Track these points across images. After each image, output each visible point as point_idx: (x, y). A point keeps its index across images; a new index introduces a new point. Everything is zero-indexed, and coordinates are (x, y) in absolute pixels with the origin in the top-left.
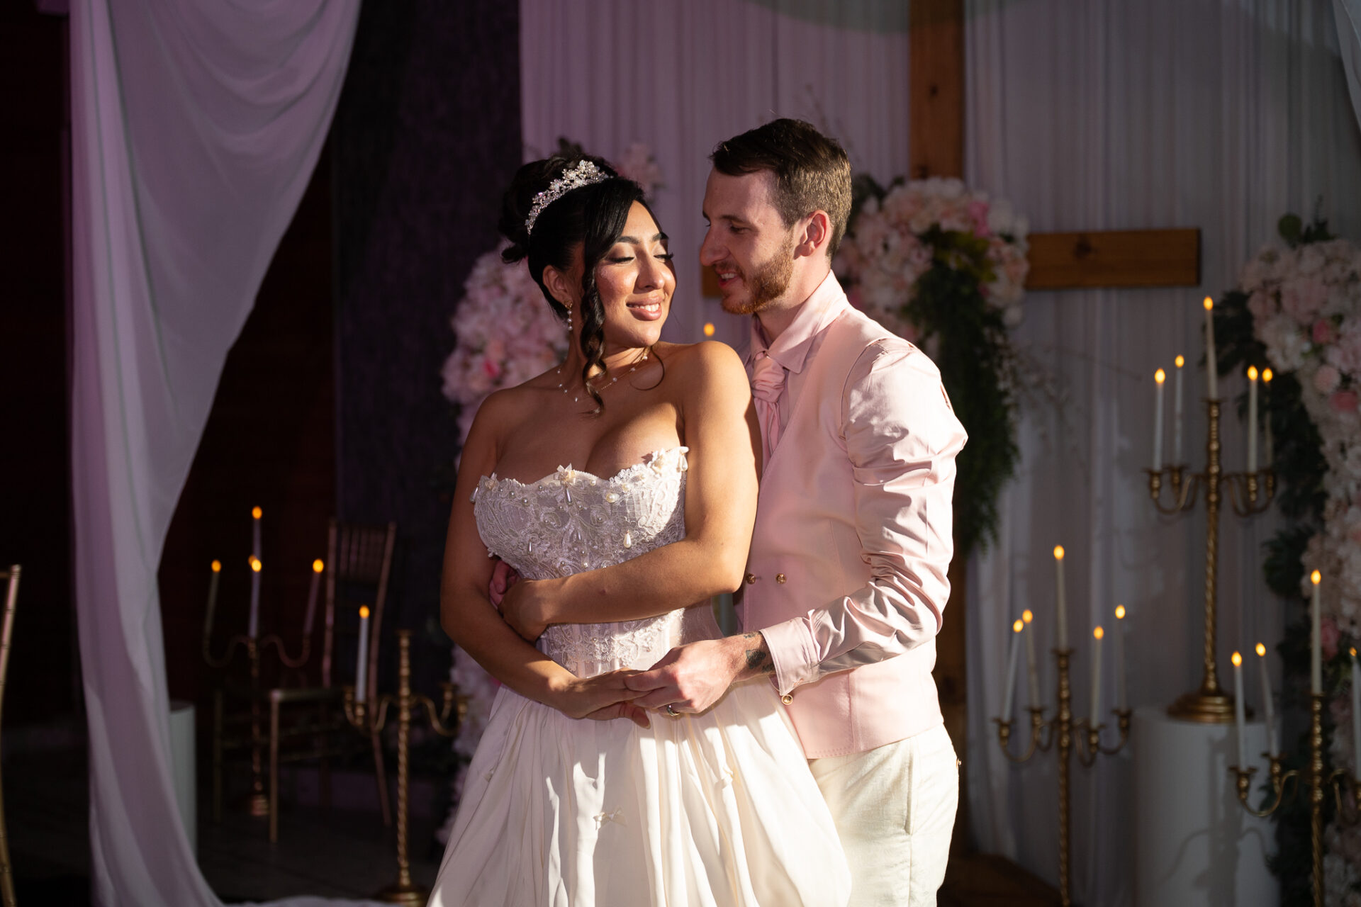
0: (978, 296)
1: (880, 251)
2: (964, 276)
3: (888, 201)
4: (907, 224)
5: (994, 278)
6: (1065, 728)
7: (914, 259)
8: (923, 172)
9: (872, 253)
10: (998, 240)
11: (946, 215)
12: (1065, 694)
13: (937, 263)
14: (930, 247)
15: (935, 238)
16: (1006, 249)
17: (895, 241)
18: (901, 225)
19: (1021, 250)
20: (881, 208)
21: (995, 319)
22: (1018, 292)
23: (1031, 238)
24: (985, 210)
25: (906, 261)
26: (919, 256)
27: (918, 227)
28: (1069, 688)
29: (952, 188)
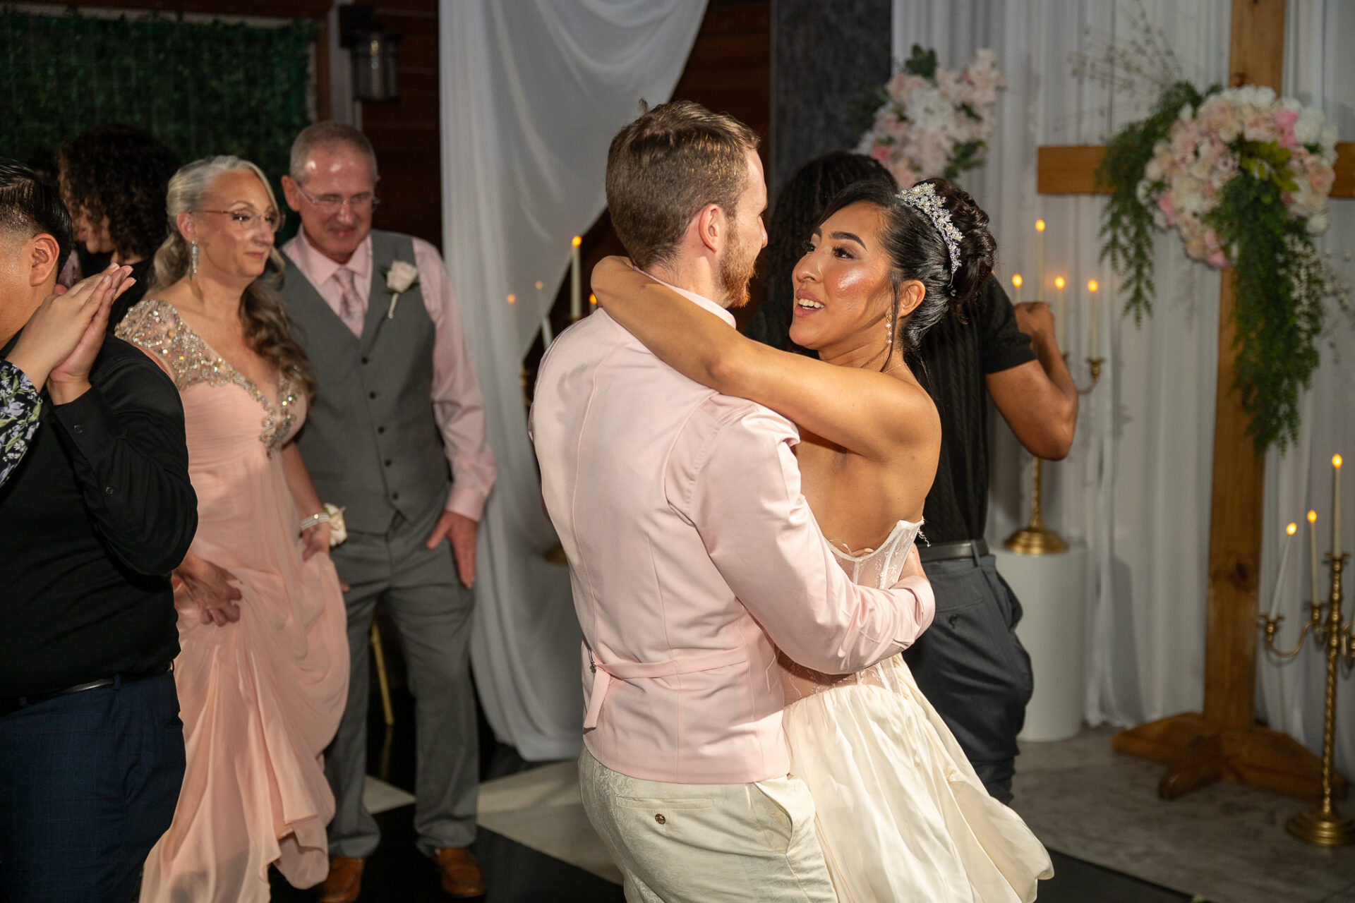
0: (1280, 204)
1: (1190, 157)
2: (1267, 185)
3: (1202, 109)
4: (1216, 132)
5: (1295, 188)
6: (1335, 628)
7: (1221, 167)
8: (1241, 80)
9: (1183, 160)
10: (1302, 150)
11: (1255, 124)
12: (1336, 596)
13: (1244, 171)
14: (1237, 155)
15: (1242, 147)
16: (1310, 159)
17: (1205, 149)
18: (1210, 133)
19: (1328, 160)
20: (1194, 116)
21: (1298, 227)
22: (1321, 201)
23: (1339, 147)
24: (1294, 118)
25: (1214, 169)
26: (1225, 164)
27: (1227, 136)
28: (1340, 590)
29: (1264, 97)
